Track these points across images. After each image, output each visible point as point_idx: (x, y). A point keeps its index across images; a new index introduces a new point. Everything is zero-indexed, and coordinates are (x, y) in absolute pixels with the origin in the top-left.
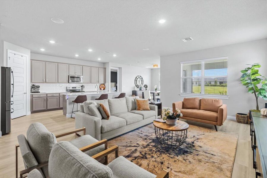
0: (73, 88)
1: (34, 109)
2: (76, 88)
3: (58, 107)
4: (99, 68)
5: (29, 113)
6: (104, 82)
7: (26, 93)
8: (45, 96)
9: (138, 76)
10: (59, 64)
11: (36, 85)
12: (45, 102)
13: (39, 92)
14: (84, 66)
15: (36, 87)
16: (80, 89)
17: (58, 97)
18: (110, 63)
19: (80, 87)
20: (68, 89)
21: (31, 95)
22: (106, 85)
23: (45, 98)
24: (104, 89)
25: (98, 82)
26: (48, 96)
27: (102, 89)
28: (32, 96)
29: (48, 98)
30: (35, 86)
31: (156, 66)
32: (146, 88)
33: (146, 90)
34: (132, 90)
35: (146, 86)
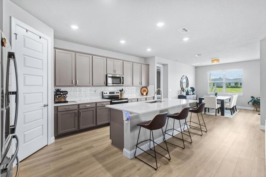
0: (110, 93)
1: (61, 132)
2: (114, 93)
3: (94, 125)
4: (141, 64)
5: (52, 140)
6: (147, 84)
7: (48, 105)
8: (76, 107)
9: (183, 76)
10: (94, 57)
11: (63, 89)
12: (76, 118)
13: (67, 102)
14: (125, 61)
15: (62, 94)
16: (119, 94)
17: (94, 109)
18: (156, 57)
19: (119, 92)
20: (104, 95)
21: (54, 107)
22: (149, 88)
23: (76, 111)
24: (147, 94)
25: (141, 84)
26: (80, 108)
27: (145, 94)
28: (56, 108)
29: (81, 111)
30: (61, 92)
31: (215, 62)
32: (192, 92)
33: (193, 94)
34: (178, 95)
35: (193, 89)
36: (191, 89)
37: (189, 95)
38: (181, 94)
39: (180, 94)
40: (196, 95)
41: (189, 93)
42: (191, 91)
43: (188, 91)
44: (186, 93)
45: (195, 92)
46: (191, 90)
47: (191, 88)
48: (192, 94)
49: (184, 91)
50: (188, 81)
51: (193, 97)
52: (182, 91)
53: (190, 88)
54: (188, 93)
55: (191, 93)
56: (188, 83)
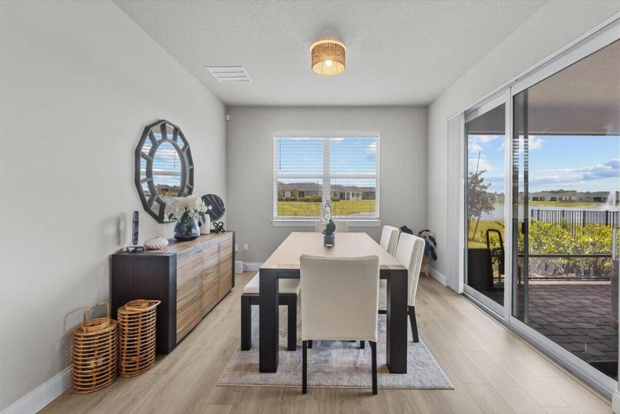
32: (213, 218)
33: (218, 230)
34: (113, 250)
35: (215, 206)
36: (207, 204)
37: (193, 238)
38: (135, 240)
39: (128, 244)
40: (230, 235)
41: (197, 230)
42: (208, 217)
43: (186, 215)
44: (178, 228)
45: (223, 219)
46: (205, 209)
47: (208, 199)
48: (212, 231)
49: (166, 219)
50: (191, 163)
51: (215, 248)
52: (144, 217)
53: (204, 198)
54: (190, 228)
55: (209, 225)
56: (192, 171)
